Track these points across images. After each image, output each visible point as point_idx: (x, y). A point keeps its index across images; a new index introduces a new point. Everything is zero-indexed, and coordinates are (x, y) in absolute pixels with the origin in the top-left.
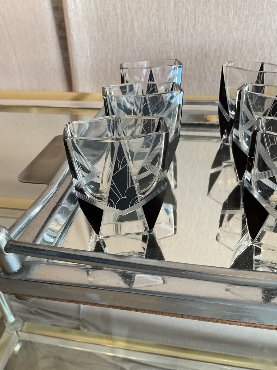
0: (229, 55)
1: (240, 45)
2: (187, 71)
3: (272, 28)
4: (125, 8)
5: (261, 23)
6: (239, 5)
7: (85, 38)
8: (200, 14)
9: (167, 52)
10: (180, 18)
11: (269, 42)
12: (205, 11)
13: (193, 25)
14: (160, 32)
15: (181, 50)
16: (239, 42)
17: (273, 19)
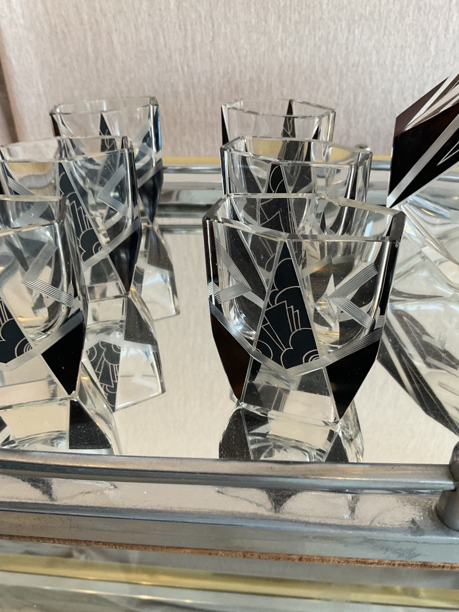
0: (273, 88)
1: (291, 71)
2: (209, 116)
3: (340, 42)
4: (95, 11)
5: (320, 34)
7: (32, 63)
8: (220, 20)
9: (172, 85)
10: (189, 27)
12: (229, 15)
13: (211, 39)
14: (157, 52)
15: (196, 81)
16: (289, 66)
17: (339, 28)
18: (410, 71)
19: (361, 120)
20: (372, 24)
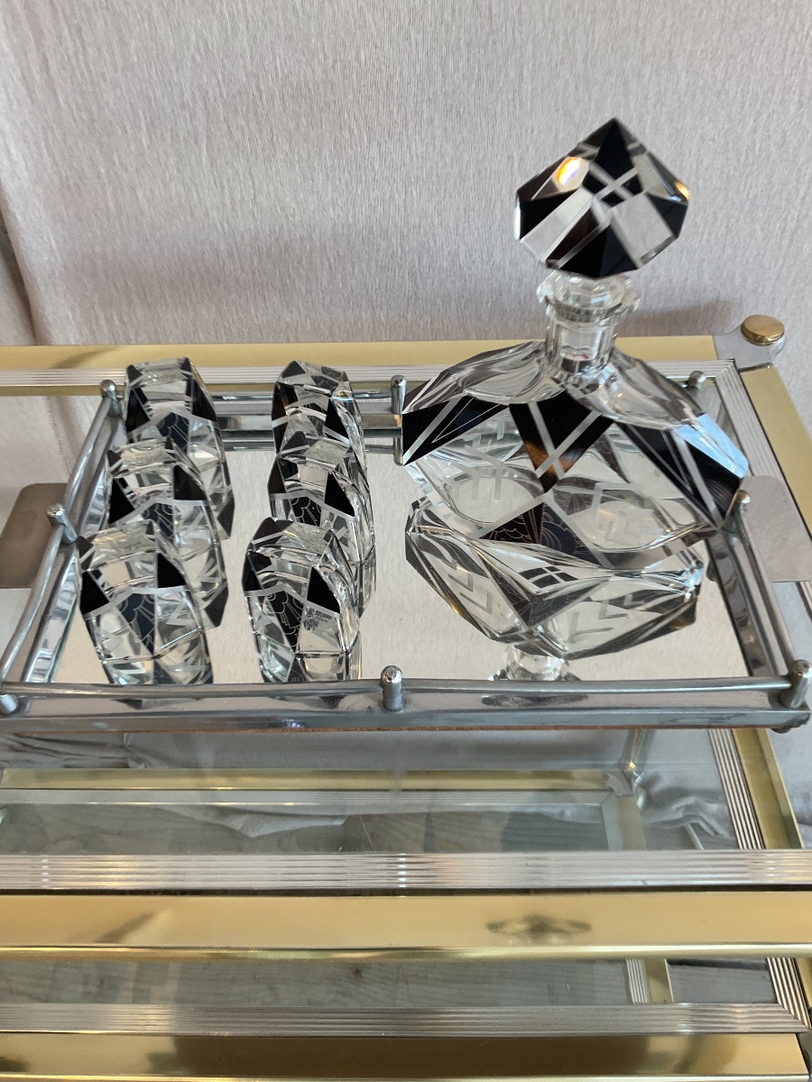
1: (345, 232)
3: (397, 203)
4: (114, 165)
5: (375, 195)
6: (329, 164)
7: (41, 217)
8: (261, 177)
9: (212, 243)
10: (225, 184)
11: (396, 226)
12: (270, 172)
13: (252, 197)
14: (191, 208)
15: (238, 239)
16: (343, 226)
17: (395, 189)
18: (476, 234)
19: (429, 282)
20: (431, 187)
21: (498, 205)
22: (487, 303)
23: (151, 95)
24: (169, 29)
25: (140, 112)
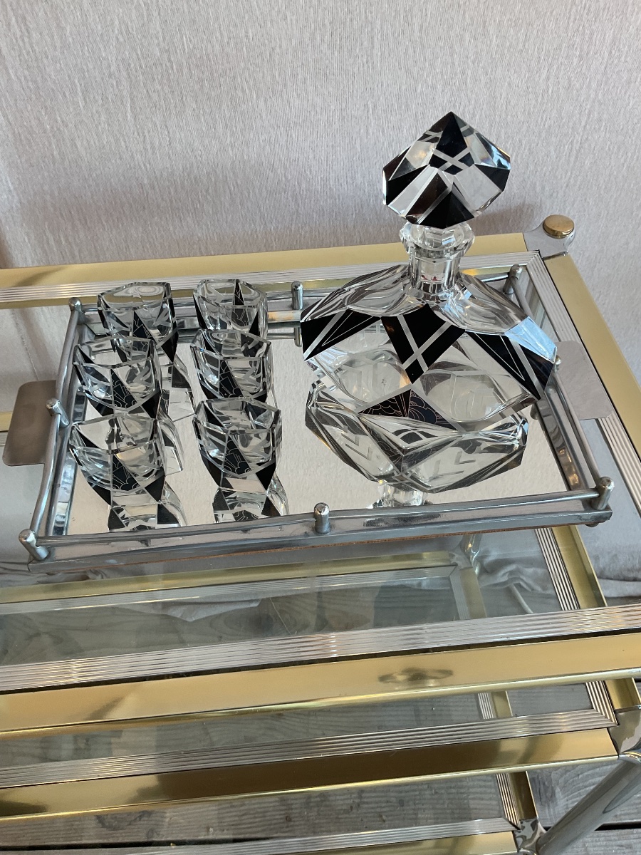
6: (228, 116)
21: (358, 141)
22: (352, 214)
23: (85, 67)
24: (97, 17)
25: (76, 81)
